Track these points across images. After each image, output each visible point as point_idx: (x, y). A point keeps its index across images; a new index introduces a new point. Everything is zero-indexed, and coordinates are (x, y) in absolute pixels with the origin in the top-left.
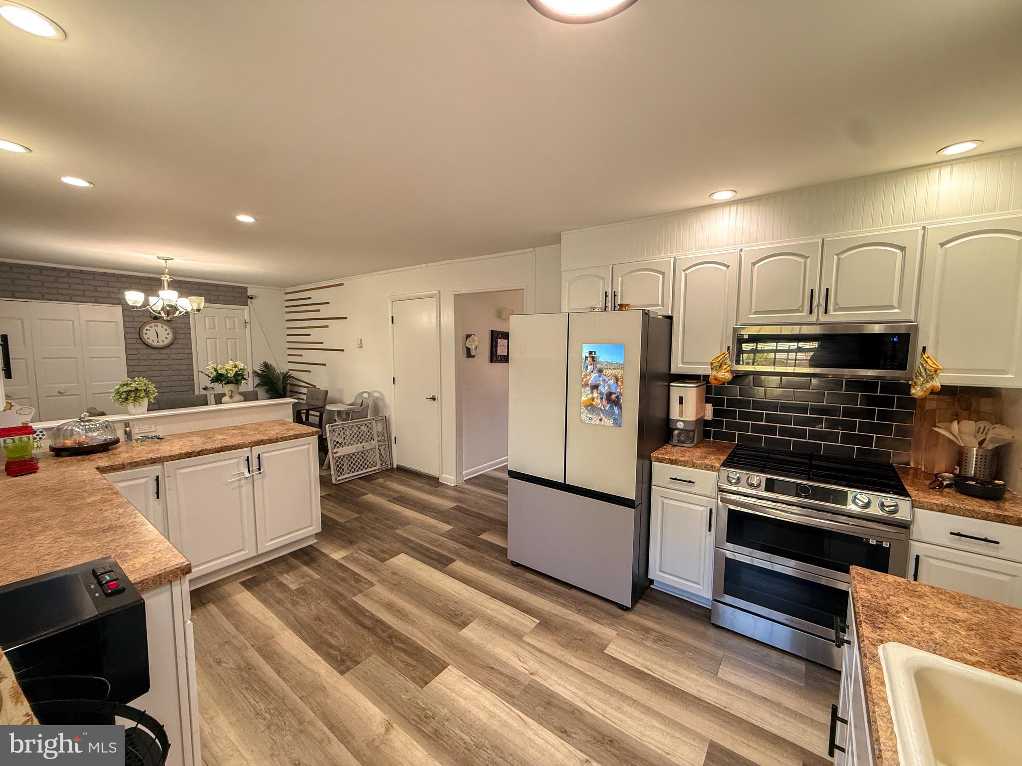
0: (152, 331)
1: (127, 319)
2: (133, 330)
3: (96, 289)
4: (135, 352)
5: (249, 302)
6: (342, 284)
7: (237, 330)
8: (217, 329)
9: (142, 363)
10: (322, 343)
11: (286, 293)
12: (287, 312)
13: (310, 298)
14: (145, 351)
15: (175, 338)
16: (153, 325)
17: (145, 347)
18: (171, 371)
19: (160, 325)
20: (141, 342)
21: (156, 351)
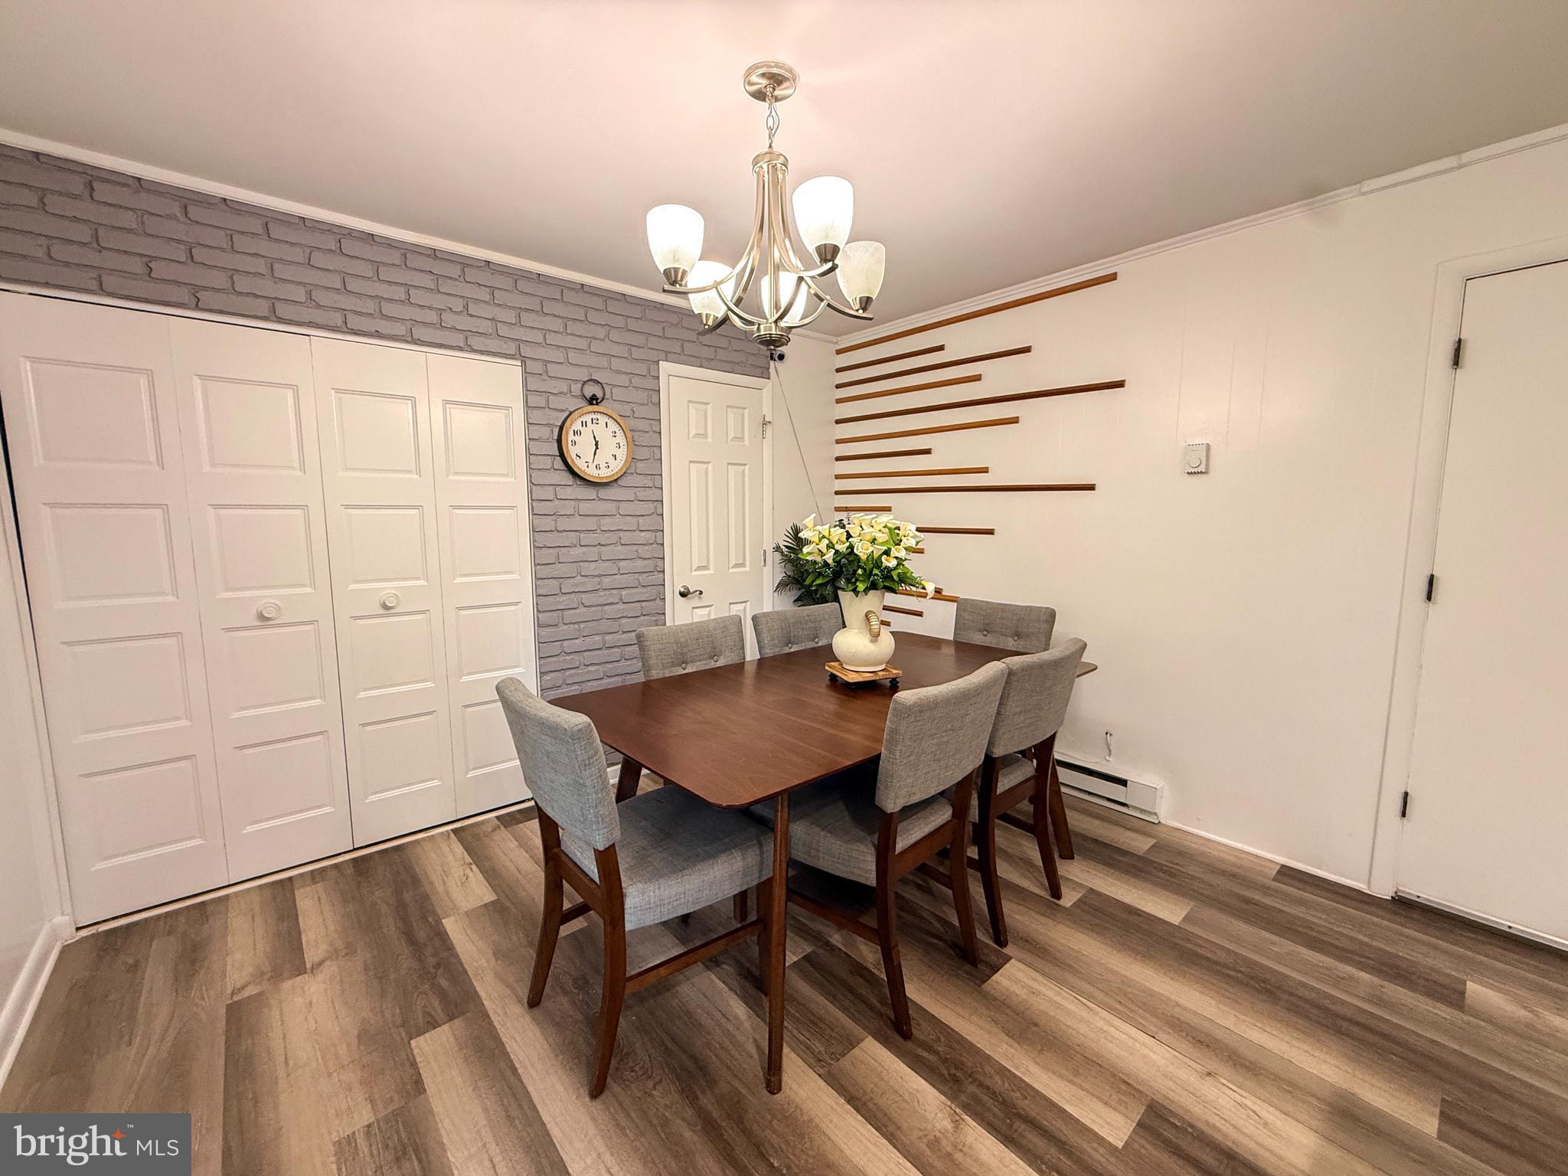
0: (587, 433)
1: (534, 400)
2: (544, 432)
3: (466, 307)
4: (548, 493)
5: (772, 370)
6: (1113, 277)
7: (746, 443)
8: (710, 440)
9: (563, 523)
10: (985, 470)
11: (839, 352)
12: (839, 401)
13: (941, 348)
14: (569, 489)
15: (632, 460)
16: (588, 418)
17: (568, 479)
18: (619, 548)
19: (603, 419)
20: (563, 467)
21: (591, 493)
